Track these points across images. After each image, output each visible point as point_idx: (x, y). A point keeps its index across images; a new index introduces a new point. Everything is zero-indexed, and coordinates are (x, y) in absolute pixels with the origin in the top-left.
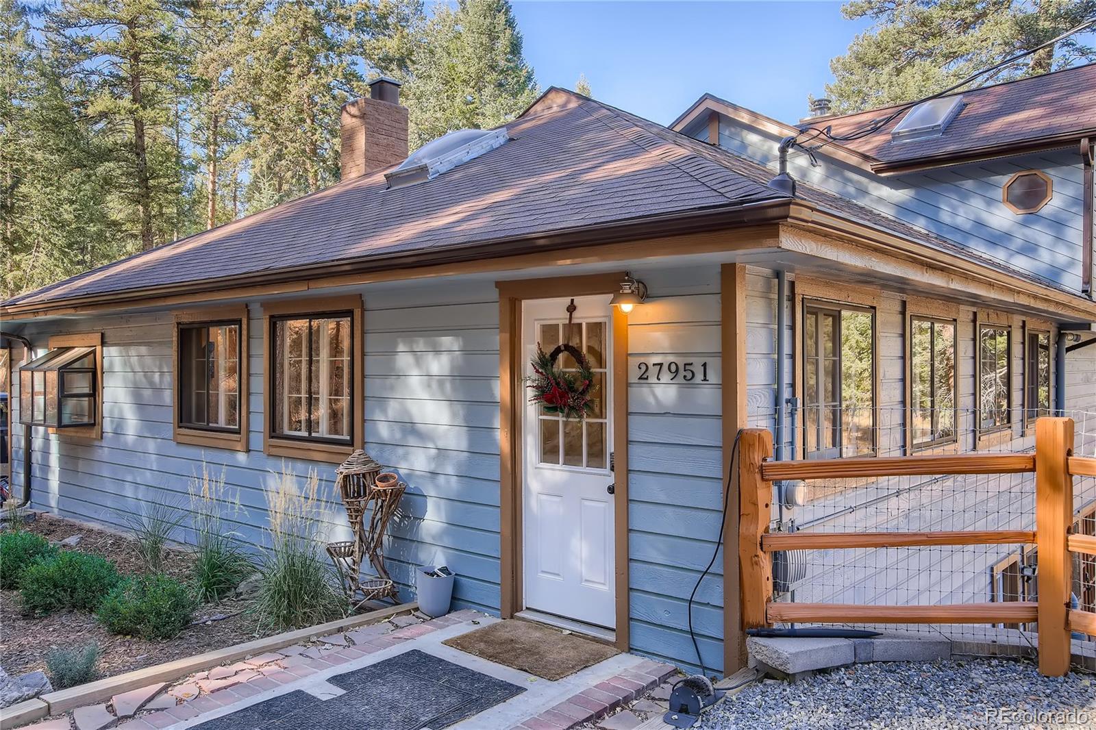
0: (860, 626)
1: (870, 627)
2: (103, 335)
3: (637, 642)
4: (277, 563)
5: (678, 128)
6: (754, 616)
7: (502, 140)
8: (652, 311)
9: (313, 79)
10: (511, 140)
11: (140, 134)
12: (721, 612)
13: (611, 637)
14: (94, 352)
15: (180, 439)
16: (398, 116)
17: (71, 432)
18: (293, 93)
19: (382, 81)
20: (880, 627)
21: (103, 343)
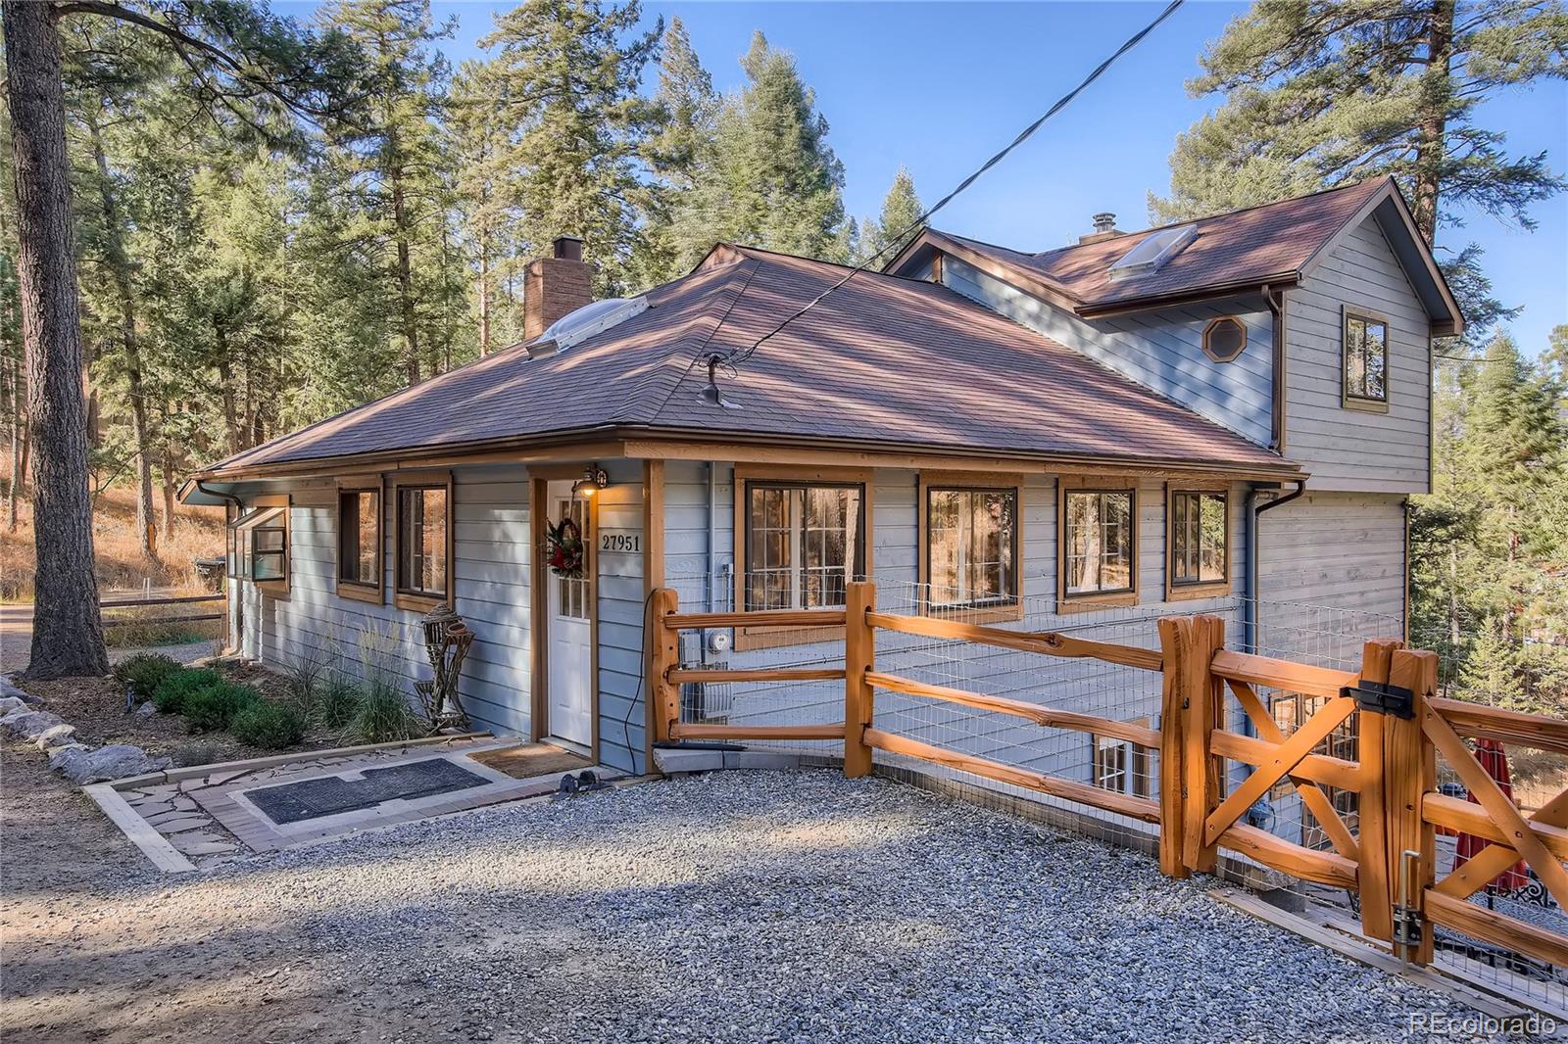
0: (730, 742)
1: (737, 743)
2: (290, 496)
3: (603, 758)
4: (367, 688)
5: (892, 272)
6: (663, 734)
7: (641, 309)
8: (608, 495)
9: (577, 192)
10: (651, 307)
11: (404, 258)
12: (644, 730)
13: (588, 753)
14: (284, 512)
15: (345, 594)
16: (579, 273)
17: (269, 585)
18: (556, 209)
19: (563, 239)
20: (744, 743)
21: (291, 504)
